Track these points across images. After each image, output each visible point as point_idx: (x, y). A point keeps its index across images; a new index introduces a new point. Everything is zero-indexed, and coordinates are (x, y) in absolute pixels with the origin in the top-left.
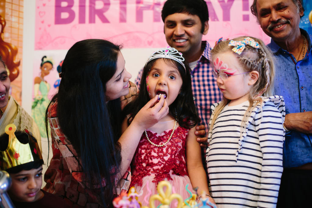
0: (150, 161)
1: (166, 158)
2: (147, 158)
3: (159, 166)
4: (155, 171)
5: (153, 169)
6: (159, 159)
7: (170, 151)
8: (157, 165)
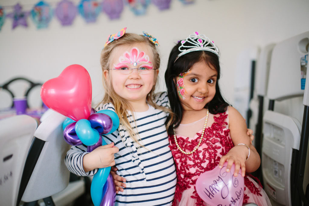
0: (187, 171)
1: (204, 165)
2: (183, 168)
4: (194, 182)
5: (192, 180)
6: (196, 168)
7: (207, 155)
8: (196, 175)
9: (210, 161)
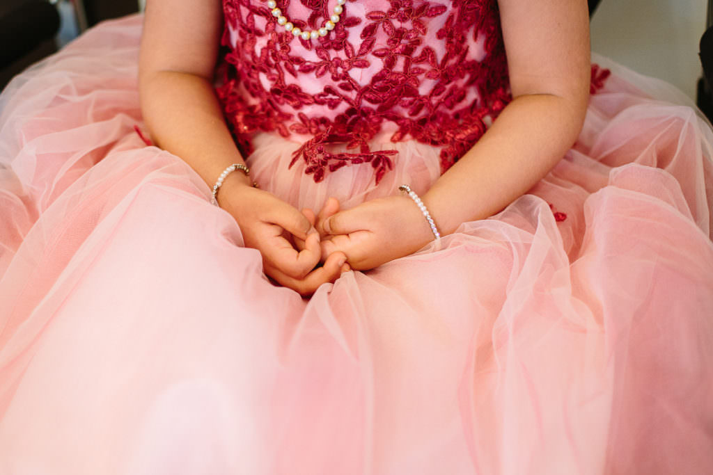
0: (288, 78)
1: (361, 76)
3: (326, 107)
4: (307, 125)
6: (327, 79)
7: (381, 41)
9: (390, 63)
